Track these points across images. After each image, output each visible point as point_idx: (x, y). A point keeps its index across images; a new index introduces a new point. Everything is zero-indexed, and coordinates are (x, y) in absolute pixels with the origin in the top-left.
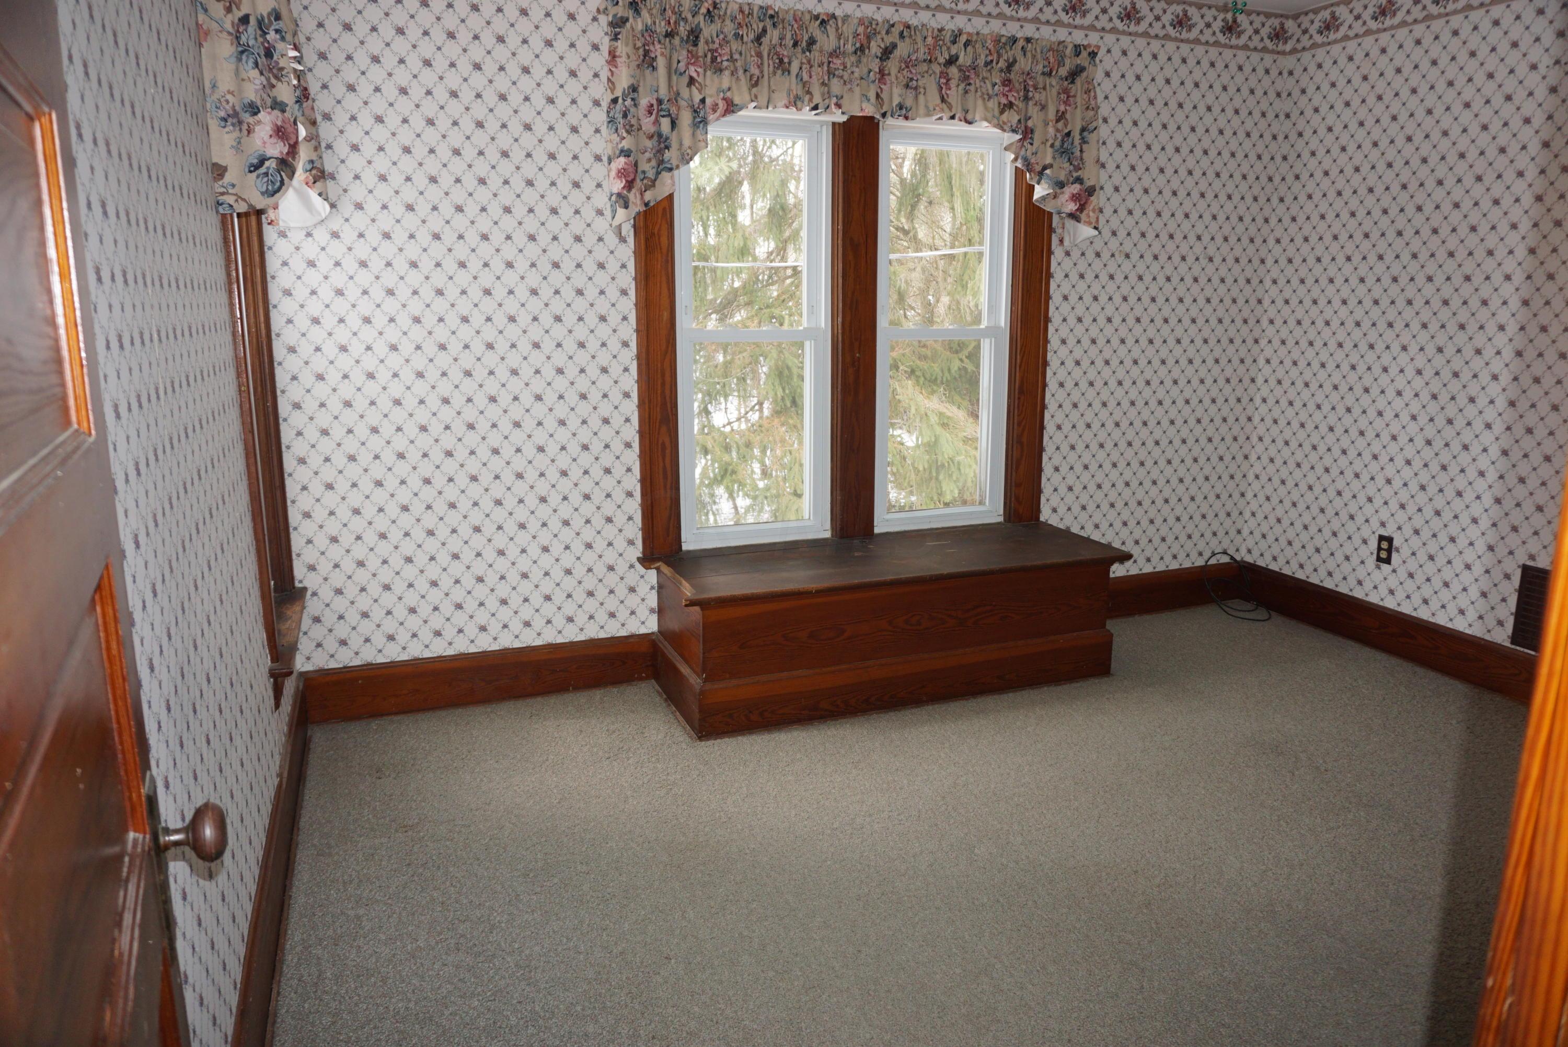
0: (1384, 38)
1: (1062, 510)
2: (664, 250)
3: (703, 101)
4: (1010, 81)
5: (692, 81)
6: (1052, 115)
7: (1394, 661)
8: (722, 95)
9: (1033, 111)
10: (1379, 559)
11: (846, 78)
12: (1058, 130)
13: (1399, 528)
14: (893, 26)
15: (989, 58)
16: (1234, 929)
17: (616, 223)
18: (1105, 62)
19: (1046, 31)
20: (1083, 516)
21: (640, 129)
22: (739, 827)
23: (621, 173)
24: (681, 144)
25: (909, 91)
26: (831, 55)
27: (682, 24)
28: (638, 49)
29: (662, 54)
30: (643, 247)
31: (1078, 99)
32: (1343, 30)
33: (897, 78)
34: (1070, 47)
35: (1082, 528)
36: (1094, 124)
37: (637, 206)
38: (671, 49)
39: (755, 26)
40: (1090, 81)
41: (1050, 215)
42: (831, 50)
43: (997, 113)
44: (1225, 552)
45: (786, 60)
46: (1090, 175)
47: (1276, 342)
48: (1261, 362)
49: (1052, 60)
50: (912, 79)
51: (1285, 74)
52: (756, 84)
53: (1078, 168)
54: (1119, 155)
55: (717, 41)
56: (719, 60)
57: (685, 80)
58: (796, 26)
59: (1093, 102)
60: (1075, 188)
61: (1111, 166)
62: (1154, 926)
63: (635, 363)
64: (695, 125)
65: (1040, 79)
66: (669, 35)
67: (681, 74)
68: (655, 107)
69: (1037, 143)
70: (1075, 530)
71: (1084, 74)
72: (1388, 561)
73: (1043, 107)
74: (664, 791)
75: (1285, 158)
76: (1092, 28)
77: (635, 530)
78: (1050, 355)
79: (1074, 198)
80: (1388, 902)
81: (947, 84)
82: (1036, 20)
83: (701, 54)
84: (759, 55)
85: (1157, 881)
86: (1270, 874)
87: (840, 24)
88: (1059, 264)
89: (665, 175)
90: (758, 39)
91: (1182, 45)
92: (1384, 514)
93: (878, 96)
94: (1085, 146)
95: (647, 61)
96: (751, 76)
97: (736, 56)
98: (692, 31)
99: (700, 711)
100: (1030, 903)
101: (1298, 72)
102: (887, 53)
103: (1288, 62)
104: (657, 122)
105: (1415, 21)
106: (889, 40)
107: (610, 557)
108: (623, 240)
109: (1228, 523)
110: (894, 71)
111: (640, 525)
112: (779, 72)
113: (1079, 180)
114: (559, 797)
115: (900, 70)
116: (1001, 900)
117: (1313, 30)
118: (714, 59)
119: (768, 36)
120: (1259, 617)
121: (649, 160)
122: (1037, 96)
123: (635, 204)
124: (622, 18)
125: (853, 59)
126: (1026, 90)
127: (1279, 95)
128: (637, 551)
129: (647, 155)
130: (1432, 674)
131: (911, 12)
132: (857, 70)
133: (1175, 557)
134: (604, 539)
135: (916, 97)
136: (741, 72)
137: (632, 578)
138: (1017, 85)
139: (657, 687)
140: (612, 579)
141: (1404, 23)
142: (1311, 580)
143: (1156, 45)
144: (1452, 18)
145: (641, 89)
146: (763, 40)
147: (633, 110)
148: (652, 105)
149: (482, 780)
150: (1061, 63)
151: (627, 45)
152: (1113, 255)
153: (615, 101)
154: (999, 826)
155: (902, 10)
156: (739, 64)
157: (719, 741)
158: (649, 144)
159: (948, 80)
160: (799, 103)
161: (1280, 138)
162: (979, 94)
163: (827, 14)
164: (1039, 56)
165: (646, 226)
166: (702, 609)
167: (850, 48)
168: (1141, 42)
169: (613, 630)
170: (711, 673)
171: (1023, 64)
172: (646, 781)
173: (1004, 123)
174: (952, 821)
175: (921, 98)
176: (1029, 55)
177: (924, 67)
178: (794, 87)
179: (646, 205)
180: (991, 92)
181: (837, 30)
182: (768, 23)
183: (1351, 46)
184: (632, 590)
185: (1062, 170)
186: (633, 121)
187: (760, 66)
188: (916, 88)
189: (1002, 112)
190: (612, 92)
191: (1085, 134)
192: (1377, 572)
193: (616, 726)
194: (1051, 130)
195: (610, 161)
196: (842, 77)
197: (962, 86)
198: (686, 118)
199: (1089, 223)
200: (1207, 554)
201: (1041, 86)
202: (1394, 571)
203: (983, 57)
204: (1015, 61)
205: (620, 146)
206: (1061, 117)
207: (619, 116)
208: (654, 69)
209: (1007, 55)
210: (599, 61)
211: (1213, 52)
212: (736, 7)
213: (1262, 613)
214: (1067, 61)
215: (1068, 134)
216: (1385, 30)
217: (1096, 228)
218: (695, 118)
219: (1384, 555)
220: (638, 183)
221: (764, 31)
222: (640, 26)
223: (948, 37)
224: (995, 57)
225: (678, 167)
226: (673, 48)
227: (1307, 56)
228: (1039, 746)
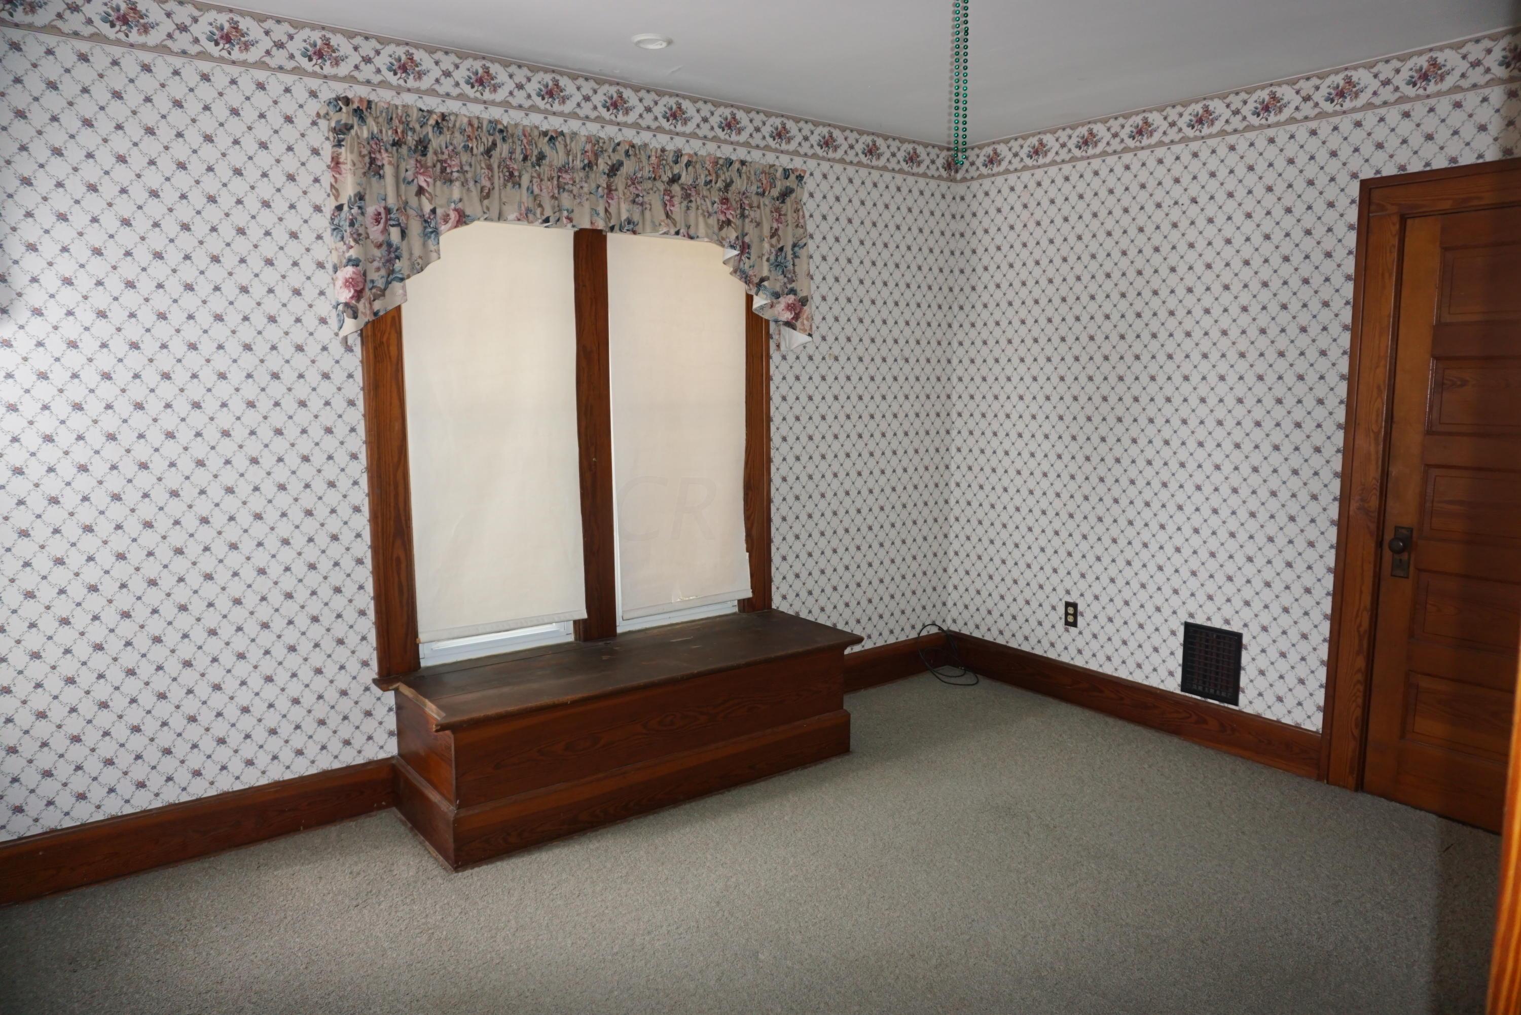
0: (1039, 173)
1: (791, 596)
2: (394, 360)
3: (434, 211)
4: (727, 199)
5: (421, 191)
6: (766, 231)
7: (1088, 713)
8: (453, 206)
9: (749, 228)
10: (1067, 623)
11: (575, 191)
12: (772, 246)
13: (1082, 595)
14: (618, 144)
15: (709, 178)
16: (1011, 1001)
17: (342, 334)
18: (810, 184)
19: (756, 155)
20: (810, 601)
21: (368, 237)
22: (515, 967)
23: (348, 283)
24: (411, 254)
25: (635, 207)
26: (560, 170)
27: (410, 133)
28: (364, 156)
29: (390, 163)
30: (372, 356)
31: (789, 218)
32: (1004, 165)
33: (624, 194)
34: (780, 170)
35: (810, 612)
36: (804, 241)
37: (365, 317)
38: (399, 159)
39: (484, 139)
40: (798, 202)
41: (767, 322)
42: (560, 165)
43: (716, 229)
44: (934, 624)
45: (516, 174)
46: (803, 287)
47: (965, 433)
48: (953, 450)
49: (764, 182)
50: (638, 196)
51: (958, 199)
52: (488, 196)
53: (792, 281)
54: (824, 267)
55: (446, 152)
56: (448, 170)
57: (414, 188)
58: (525, 141)
59: (802, 221)
60: (791, 298)
61: (818, 278)
62: (940, 1010)
63: (365, 476)
64: (426, 236)
65: (755, 199)
66: (397, 144)
67: (409, 183)
68: (383, 215)
69: (753, 257)
70: (804, 615)
71: (793, 195)
72: (1075, 624)
73: (758, 224)
74: (425, 937)
75: (962, 271)
76: (796, 153)
77: (369, 651)
78: (773, 452)
79: (789, 307)
80: (1132, 950)
81: (670, 201)
82: (746, 144)
83: (430, 164)
84: (490, 167)
85: (934, 962)
86: (1029, 938)
87: (568, 141)
88: (777, 367)
89: (396, 285)
90: (488, 152)
91: (873, 171)
92: (1068, 583)
93: (606, 210)
94: (796, 260)
95: (373, 169)
96: (482, 189)
97: (466, 168)
98: (420, 142)
99: (455, 841)
100: (822, 1005)
101: (968, 197)
102: (614, 169)
103: (960, 189)
104: (385, 231)
105: (1063, 161)
106: (615, 158)
107: (343, 681)
108: (349, 349)
109: (934, 597)
110: (621, 187)
111: (375, 645)
112: (510, 185)
113: (793, 291)
114: (306, 960)
115: (627, 186)
116: (794, 1006)
117: (979, 162)
118: (443, 170)
119: (498, 149)
120: (969, 682)
121: (378, 269)
122: (752, 214)
123: (364, 314)
124: (346, 125)
125: (582, 174)
126: (743, 209)
127: (954, 217)
128: (373, 671)
129: (376, 264)
130: (1120, 723)
131: (634, 132)
132: (585, 185)
133: (892, 632)
134: (336, 663)
135: (643, 213)
136: (471, 184)
137: (367, 701)
138: (734, 203)
139: (400, 815)
140: (345, 705)
141: (1054, 163)
142: (1010, 645)
143: (851, 170)
144: (1093, 161)
145: (367, 197)
146: (493, 153)
147: (360, 218)
148: (379, 214)
149: (208, 954)
150: (773, 185)
151: (352, 152)
152: (824, 358)
153: (340, 208)
154: (777, 926)
155: (625, 130)
156: (469, 175)
157: (476, 869)
158: (377, 253)
159: (672, 197)
160: (531, 216)
161: (957, 253)
162: (700, 211)
163: (556, 131)
164: (753, 178)
165: (374, 335)
166: (454, 732)
167: (578, 164)
168: (838, 168)
169: (349, 758)
170: (463, 799)
171: (739, 184)
172: (403, 927)
173: (723, 239)
174: (731, 927)
175: (648, 214)
176: (744, 176)
177: (648, 185)
178: (524, 199)
179: (376, 314)
180: (710, 210)
181: (566, 146)
182: (498, 137)
183: (1012, 178)
184: (368, 714)
185: (777, 282)
186: (361, 231)
187: (491, 179)
188: (642, 204)
189: (721, 228)
190: (337, 197)
191: (796, 249)
192: (1066, 634)
193: (360, 867)
194: (766, 246)
195: (335, 269)
196: (571, 192)
197: (685, 203)
198: (415, 228)
199: (804, 331)
200: (919, 627)
201: (755, 204)
202: (1080, 633)
203: (703, 177)
204: (732, 182)
205: (347, 255)
206: (774, 234)
207: (346, 225)
208: (381, 177)
209: (725, 176)
210: (319, 166)
211: (899, 178)
212: (465, 120)
213: (970, 678)
214: (778, 184)
215: (781, 249)
216: (1039, 167)
217: (810, 335)
218: (425, 228)
219: (1071, 619)
220: (367, 293)
221: (494, 144)
222: (365, 134)
223: (671, 158)
224: (714, 178)
225: (409, 277)
226: (400, 158)
227: (975, 185)
228: (799, 835)
